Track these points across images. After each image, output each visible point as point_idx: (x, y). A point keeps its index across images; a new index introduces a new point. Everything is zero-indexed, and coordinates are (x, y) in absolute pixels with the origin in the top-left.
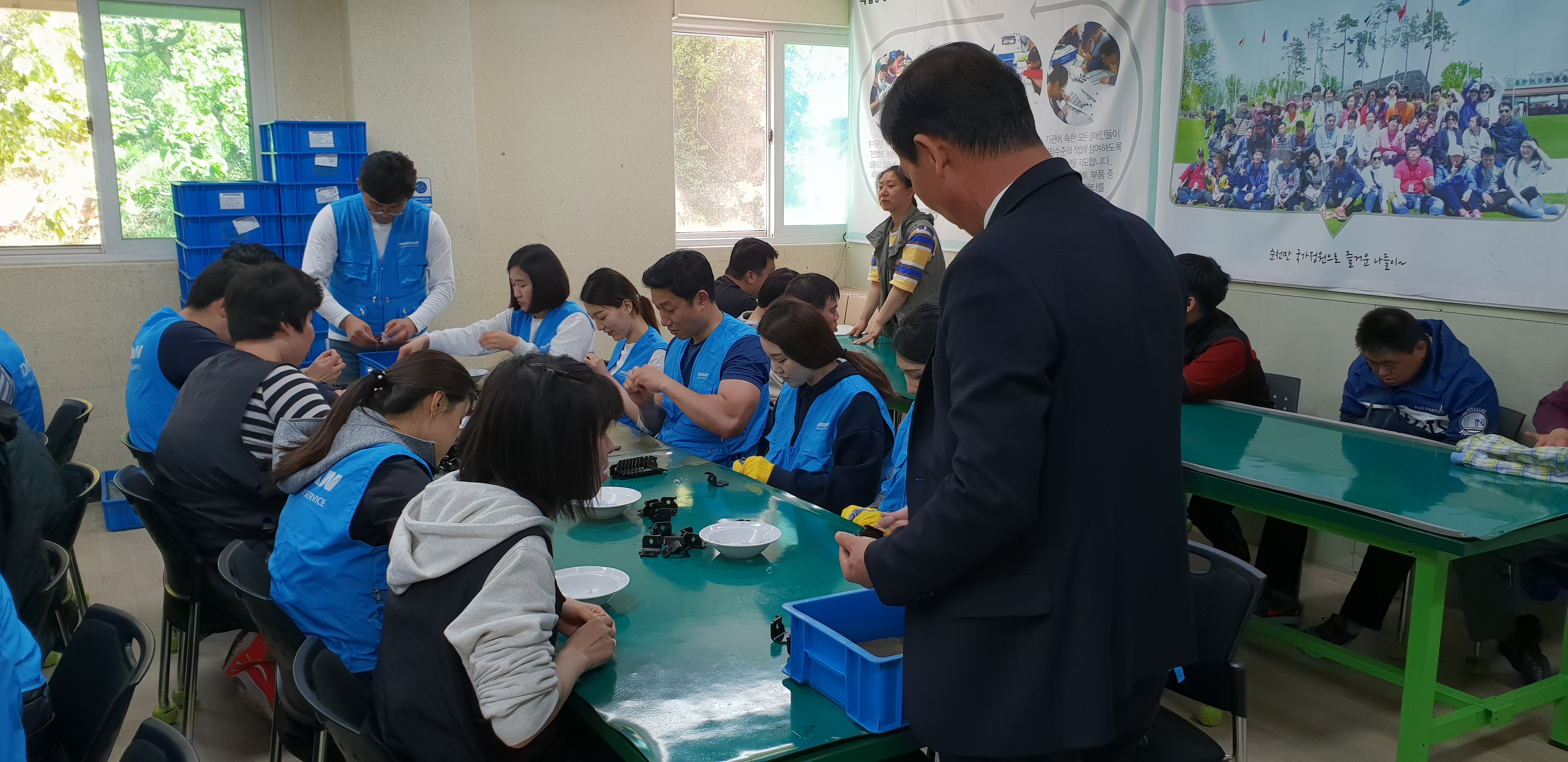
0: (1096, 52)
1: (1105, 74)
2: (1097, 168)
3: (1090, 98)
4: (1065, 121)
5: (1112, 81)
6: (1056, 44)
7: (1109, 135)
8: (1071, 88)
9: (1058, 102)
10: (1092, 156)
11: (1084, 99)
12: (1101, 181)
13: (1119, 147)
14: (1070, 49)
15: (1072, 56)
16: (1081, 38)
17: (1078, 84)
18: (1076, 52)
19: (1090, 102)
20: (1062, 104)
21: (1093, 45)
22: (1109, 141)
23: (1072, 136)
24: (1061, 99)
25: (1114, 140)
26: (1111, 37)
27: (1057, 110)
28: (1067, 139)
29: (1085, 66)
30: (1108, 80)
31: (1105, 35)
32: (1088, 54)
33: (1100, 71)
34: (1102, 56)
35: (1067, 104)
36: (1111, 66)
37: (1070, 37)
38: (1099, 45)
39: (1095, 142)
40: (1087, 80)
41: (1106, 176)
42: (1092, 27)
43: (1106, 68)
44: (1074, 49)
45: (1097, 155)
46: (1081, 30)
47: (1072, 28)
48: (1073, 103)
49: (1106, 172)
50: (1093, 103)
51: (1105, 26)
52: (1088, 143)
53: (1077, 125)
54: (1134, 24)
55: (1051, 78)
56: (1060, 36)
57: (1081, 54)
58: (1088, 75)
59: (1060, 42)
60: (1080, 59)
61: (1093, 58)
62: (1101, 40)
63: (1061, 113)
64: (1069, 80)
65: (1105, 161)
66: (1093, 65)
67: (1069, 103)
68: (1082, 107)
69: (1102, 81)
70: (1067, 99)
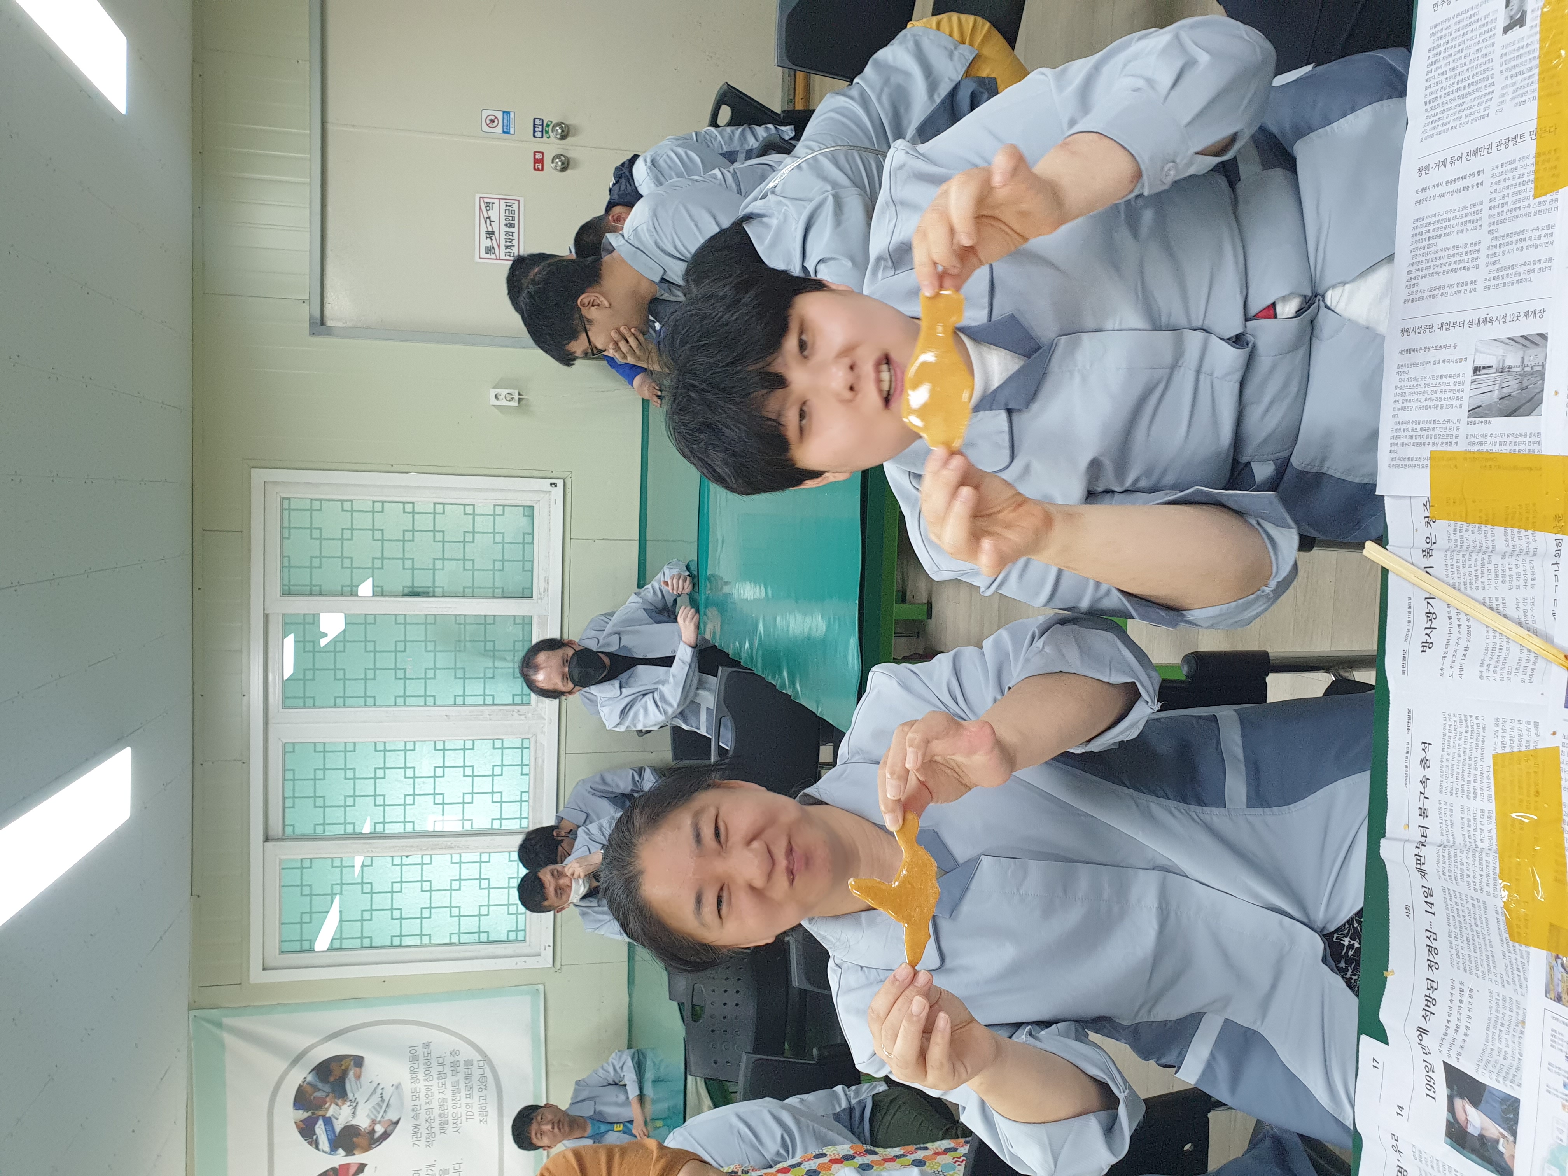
0: (327, 1088)
1: (351, 1074)
2: (448, 1070)
3: (375, 1091)
4: (397, 1123)
5: (359, 1061)
6: (312, 1149)
7: (414, 1058)
8: (363, 1122)
9: (377, 1135)
10: (436, 1076)
11: (376, 1099)
12: (462, 1063)
13: (427, 1045)
14: (320, 1129)
15: (328, 1122)
16: (309, 1114)
17: (359, 1108)
18: (324, 1117)
19: (379, 1091)
20: (379, 1130)
21: (318, 1094)
22: (421, 1058)
23: (413, 1110)
24: (373, 1131)
25: (420, 1051)
26: (313, 1070)
27: (386, 1135)
28: (415, 1117)
29: (340, 1102)
30: (357, 1069)
31: (310, 1078)
32: (328, 1099)
33: (347, 1082)
34: (332, 1079)
35: (380, 1122)
36: (343, 1067)
37: (307, 1131)
38: (320, 1085)
39: (421, 1076)
40: (356, 1096)
41: (457, 1058)
42: (302, 1099)
43: (344, 1074)
44: (320, 1122)
45: (434, 1072)
46: (302, 1115)
47: (298, 1127)
48: (379, 1113)
49: (452, 1059)
50: (381, 1087)
51: (299, 1081)
52: (421, 1085)
53: (402, 1104)
54: (301, 1042)
55: (350, 1152)
56: (305, 1143)
57: (327, 1109)
58: (350, 1096)
59: (310, 1144)
60: (332, 1110)
61: (333, 1091)
62: (314, 1082)
63: (388, 1132)
64: (354, 1123)
65: (441, 1060)
66: (340, 1091)
67: (378, 1119)
68: (383, 1101)
69: (358, 1077)
70: (374, 1122)
